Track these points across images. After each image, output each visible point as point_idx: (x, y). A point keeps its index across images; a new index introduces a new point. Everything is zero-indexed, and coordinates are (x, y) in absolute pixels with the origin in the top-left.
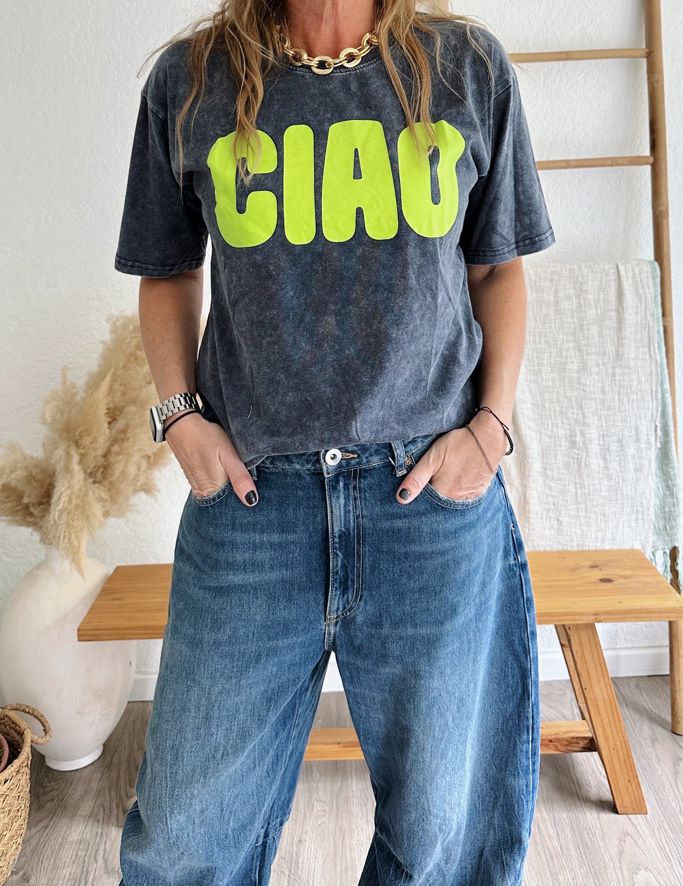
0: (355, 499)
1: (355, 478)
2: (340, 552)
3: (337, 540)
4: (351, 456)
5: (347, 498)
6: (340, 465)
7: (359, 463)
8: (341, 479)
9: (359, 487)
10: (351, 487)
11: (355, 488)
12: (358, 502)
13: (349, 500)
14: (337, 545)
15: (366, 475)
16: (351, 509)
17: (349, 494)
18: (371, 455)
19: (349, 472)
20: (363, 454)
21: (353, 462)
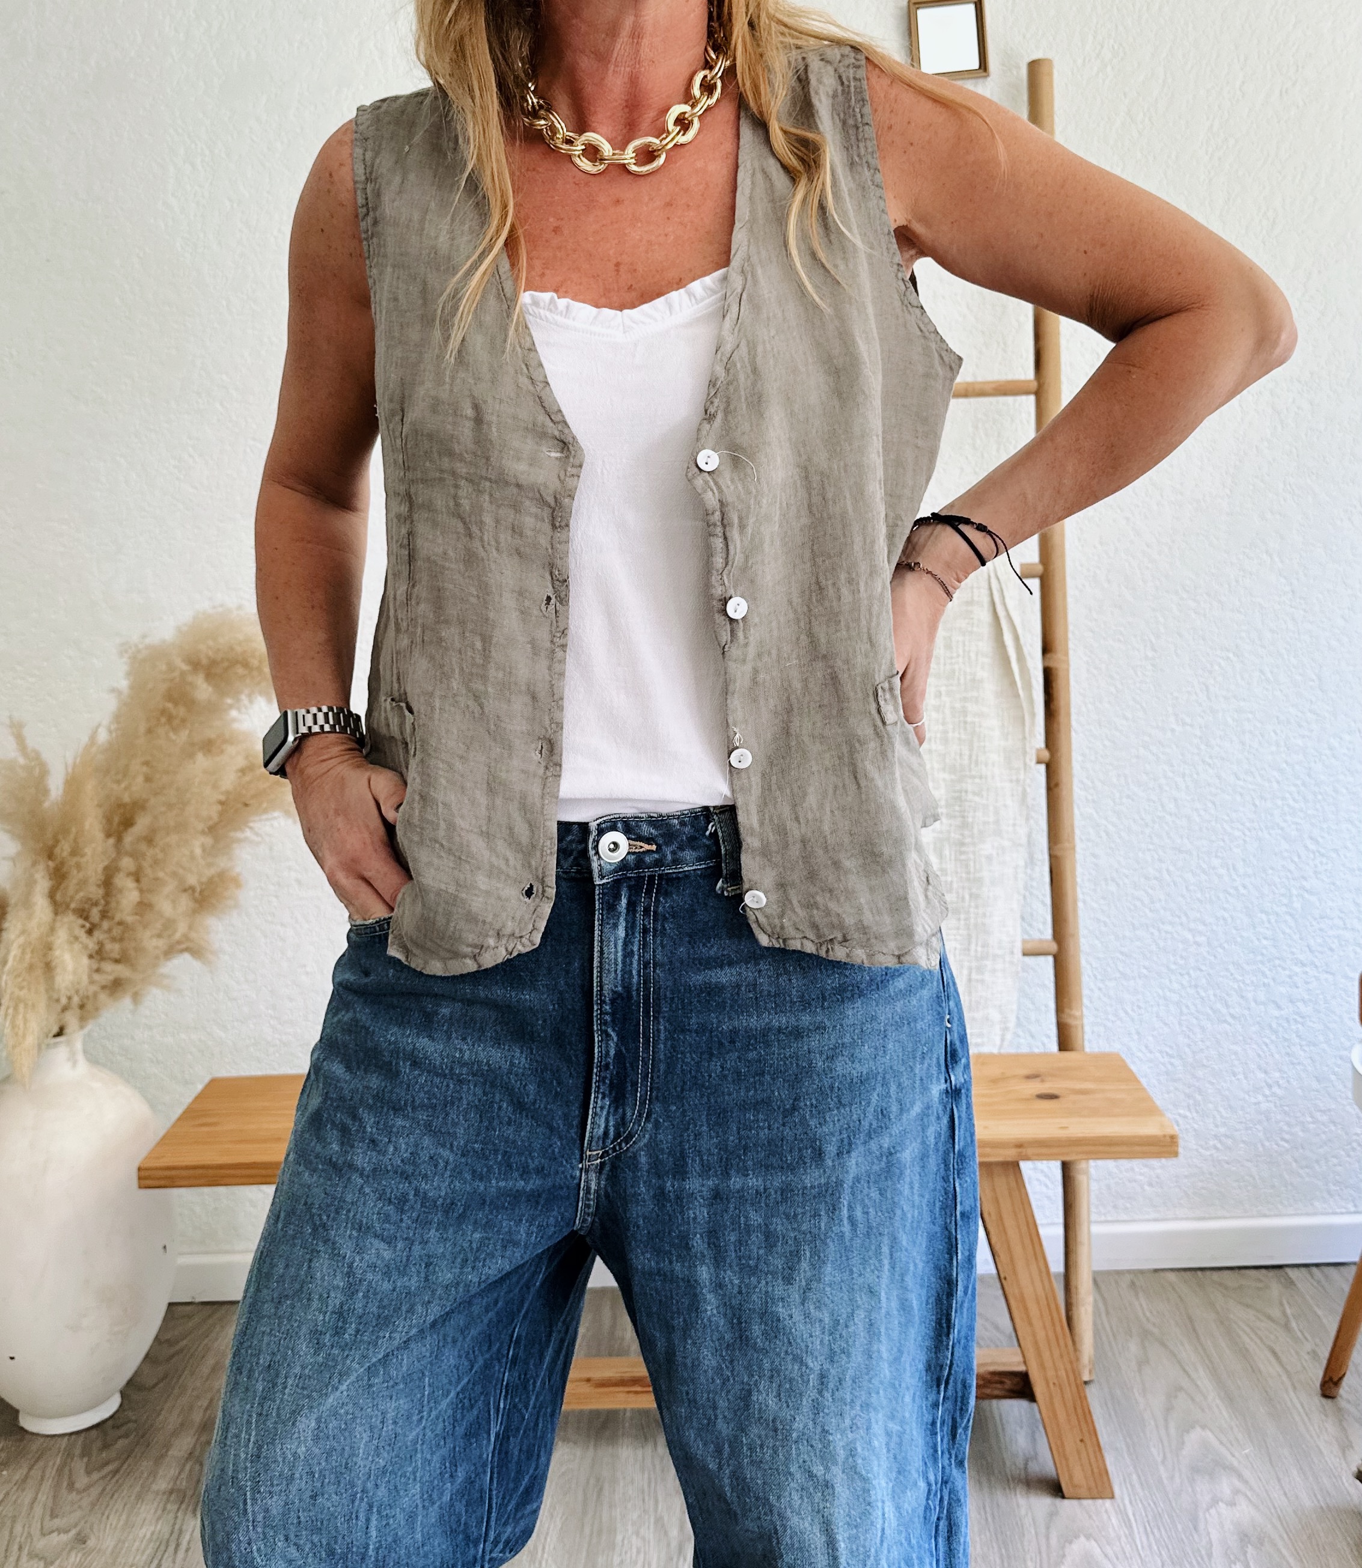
0: (645, 931)
3: (607, 1008)
4: (648, 847)
5: (631, 928)
8: (624, 892)
9: (655, 911)
12: (651, 939)
13: (633, 933)
14: (608, 1018)
15: (670, 888)
16: (636, 949)
17: (634, 921)
18: (682, 849)
20: (668, 844)
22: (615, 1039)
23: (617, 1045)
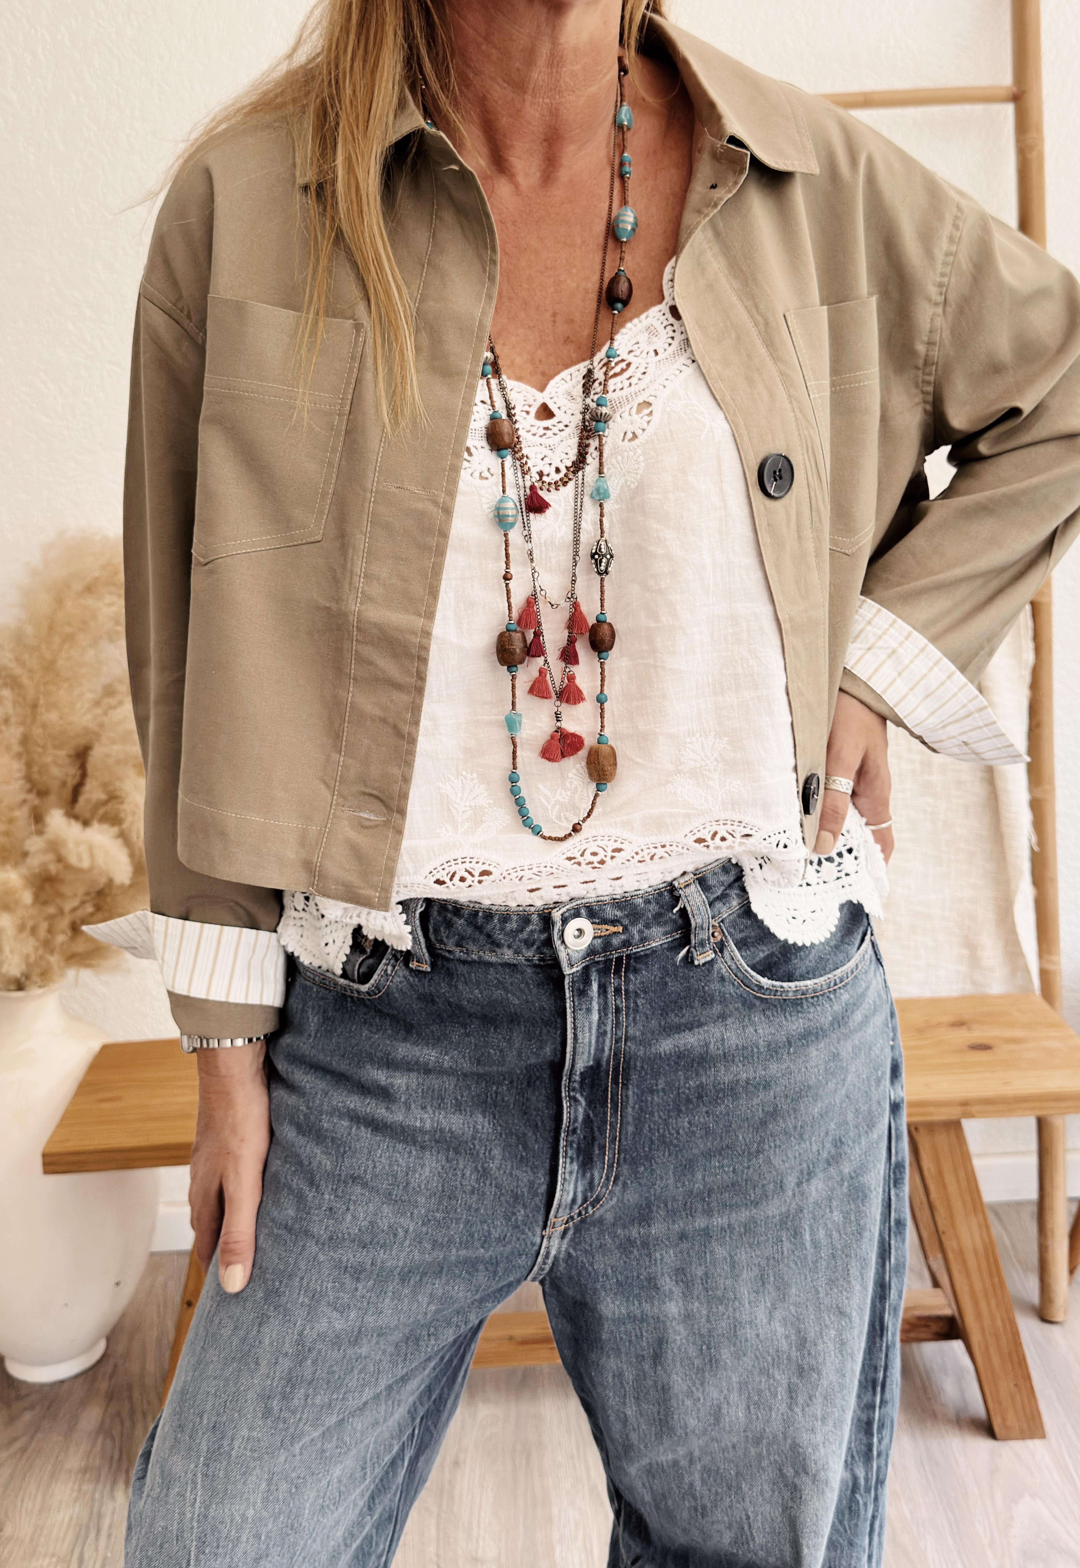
0: (618, 1010)
1: (617, 972)
2: (582, 1095)
3: (577, 1078)
4: (613, 929)
5: (603, 1010)
6: (591, 951)
7: (626, 944)
8: (594, 976)
9: (626, 991)
10: (611, 990)
11: (617, 991)
12: (623, 1017)
13: (606, 1015)
14: (576, 1085)
15: (638, 966)
16: (609, 1029)
17: (606, 1003)
18: (648, 926)
19: (608, 962)
20: (633, 924)
21: (615, 941)
22: (583, 1103)
23: (585, 1111)
